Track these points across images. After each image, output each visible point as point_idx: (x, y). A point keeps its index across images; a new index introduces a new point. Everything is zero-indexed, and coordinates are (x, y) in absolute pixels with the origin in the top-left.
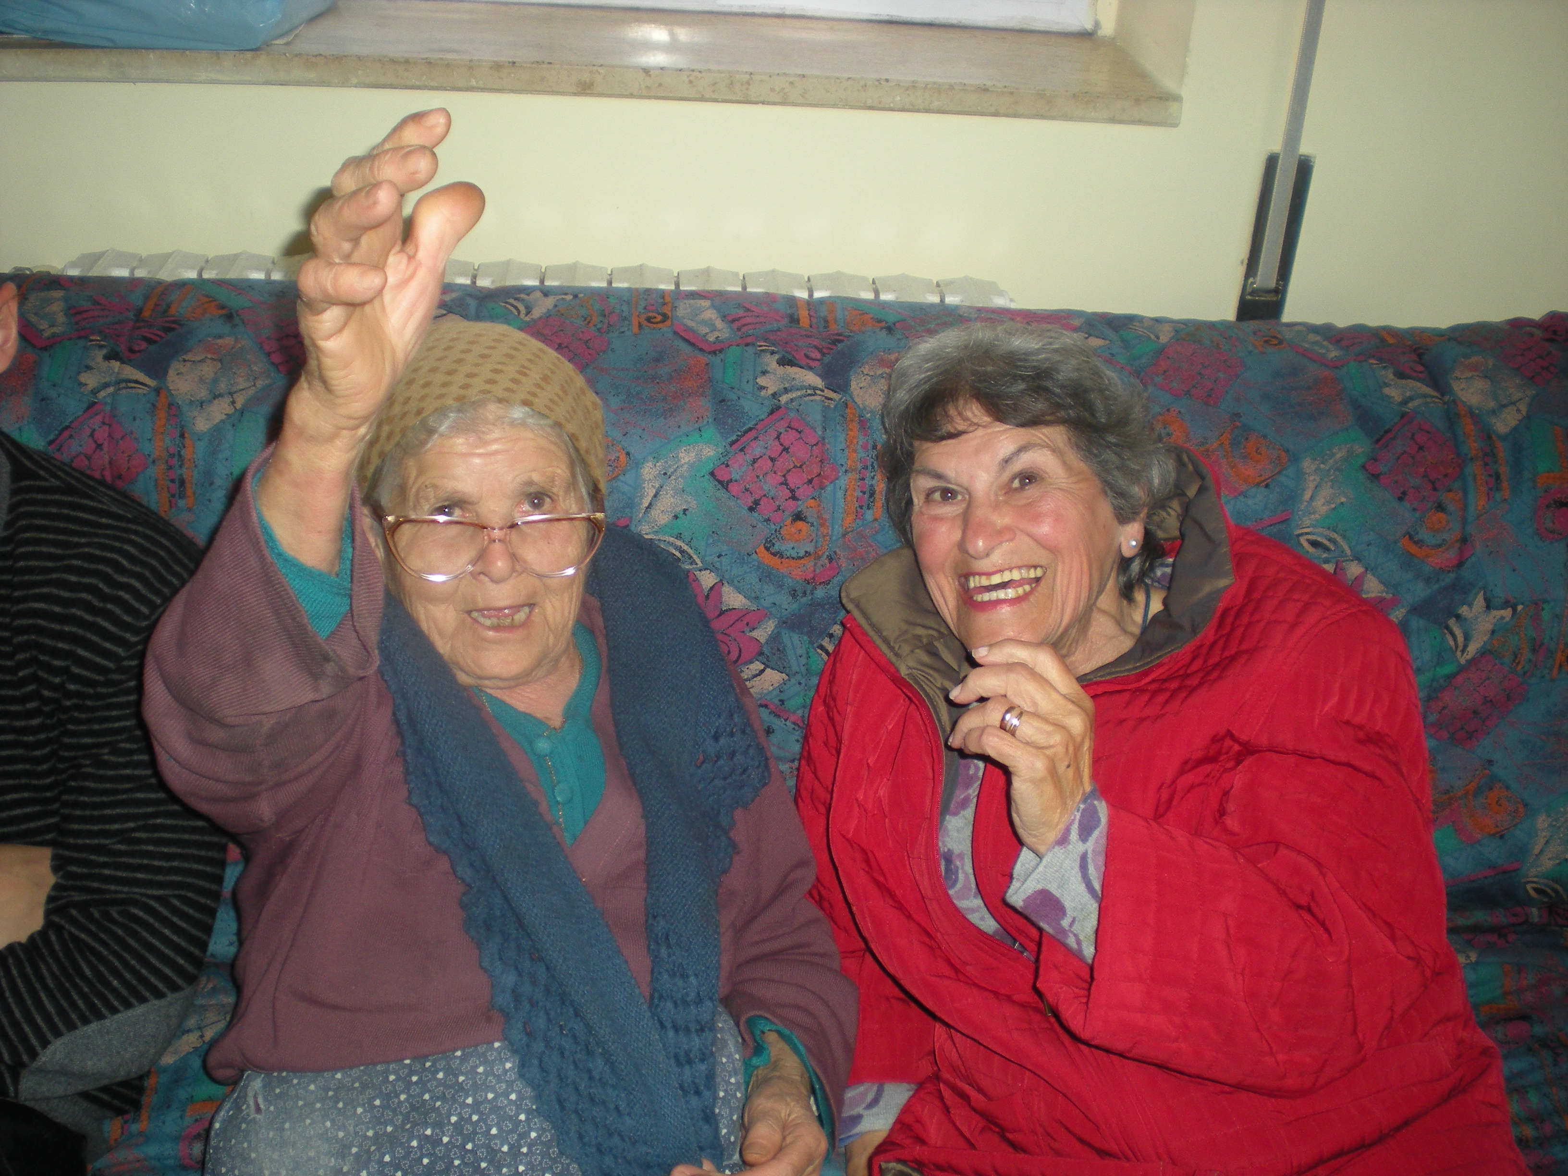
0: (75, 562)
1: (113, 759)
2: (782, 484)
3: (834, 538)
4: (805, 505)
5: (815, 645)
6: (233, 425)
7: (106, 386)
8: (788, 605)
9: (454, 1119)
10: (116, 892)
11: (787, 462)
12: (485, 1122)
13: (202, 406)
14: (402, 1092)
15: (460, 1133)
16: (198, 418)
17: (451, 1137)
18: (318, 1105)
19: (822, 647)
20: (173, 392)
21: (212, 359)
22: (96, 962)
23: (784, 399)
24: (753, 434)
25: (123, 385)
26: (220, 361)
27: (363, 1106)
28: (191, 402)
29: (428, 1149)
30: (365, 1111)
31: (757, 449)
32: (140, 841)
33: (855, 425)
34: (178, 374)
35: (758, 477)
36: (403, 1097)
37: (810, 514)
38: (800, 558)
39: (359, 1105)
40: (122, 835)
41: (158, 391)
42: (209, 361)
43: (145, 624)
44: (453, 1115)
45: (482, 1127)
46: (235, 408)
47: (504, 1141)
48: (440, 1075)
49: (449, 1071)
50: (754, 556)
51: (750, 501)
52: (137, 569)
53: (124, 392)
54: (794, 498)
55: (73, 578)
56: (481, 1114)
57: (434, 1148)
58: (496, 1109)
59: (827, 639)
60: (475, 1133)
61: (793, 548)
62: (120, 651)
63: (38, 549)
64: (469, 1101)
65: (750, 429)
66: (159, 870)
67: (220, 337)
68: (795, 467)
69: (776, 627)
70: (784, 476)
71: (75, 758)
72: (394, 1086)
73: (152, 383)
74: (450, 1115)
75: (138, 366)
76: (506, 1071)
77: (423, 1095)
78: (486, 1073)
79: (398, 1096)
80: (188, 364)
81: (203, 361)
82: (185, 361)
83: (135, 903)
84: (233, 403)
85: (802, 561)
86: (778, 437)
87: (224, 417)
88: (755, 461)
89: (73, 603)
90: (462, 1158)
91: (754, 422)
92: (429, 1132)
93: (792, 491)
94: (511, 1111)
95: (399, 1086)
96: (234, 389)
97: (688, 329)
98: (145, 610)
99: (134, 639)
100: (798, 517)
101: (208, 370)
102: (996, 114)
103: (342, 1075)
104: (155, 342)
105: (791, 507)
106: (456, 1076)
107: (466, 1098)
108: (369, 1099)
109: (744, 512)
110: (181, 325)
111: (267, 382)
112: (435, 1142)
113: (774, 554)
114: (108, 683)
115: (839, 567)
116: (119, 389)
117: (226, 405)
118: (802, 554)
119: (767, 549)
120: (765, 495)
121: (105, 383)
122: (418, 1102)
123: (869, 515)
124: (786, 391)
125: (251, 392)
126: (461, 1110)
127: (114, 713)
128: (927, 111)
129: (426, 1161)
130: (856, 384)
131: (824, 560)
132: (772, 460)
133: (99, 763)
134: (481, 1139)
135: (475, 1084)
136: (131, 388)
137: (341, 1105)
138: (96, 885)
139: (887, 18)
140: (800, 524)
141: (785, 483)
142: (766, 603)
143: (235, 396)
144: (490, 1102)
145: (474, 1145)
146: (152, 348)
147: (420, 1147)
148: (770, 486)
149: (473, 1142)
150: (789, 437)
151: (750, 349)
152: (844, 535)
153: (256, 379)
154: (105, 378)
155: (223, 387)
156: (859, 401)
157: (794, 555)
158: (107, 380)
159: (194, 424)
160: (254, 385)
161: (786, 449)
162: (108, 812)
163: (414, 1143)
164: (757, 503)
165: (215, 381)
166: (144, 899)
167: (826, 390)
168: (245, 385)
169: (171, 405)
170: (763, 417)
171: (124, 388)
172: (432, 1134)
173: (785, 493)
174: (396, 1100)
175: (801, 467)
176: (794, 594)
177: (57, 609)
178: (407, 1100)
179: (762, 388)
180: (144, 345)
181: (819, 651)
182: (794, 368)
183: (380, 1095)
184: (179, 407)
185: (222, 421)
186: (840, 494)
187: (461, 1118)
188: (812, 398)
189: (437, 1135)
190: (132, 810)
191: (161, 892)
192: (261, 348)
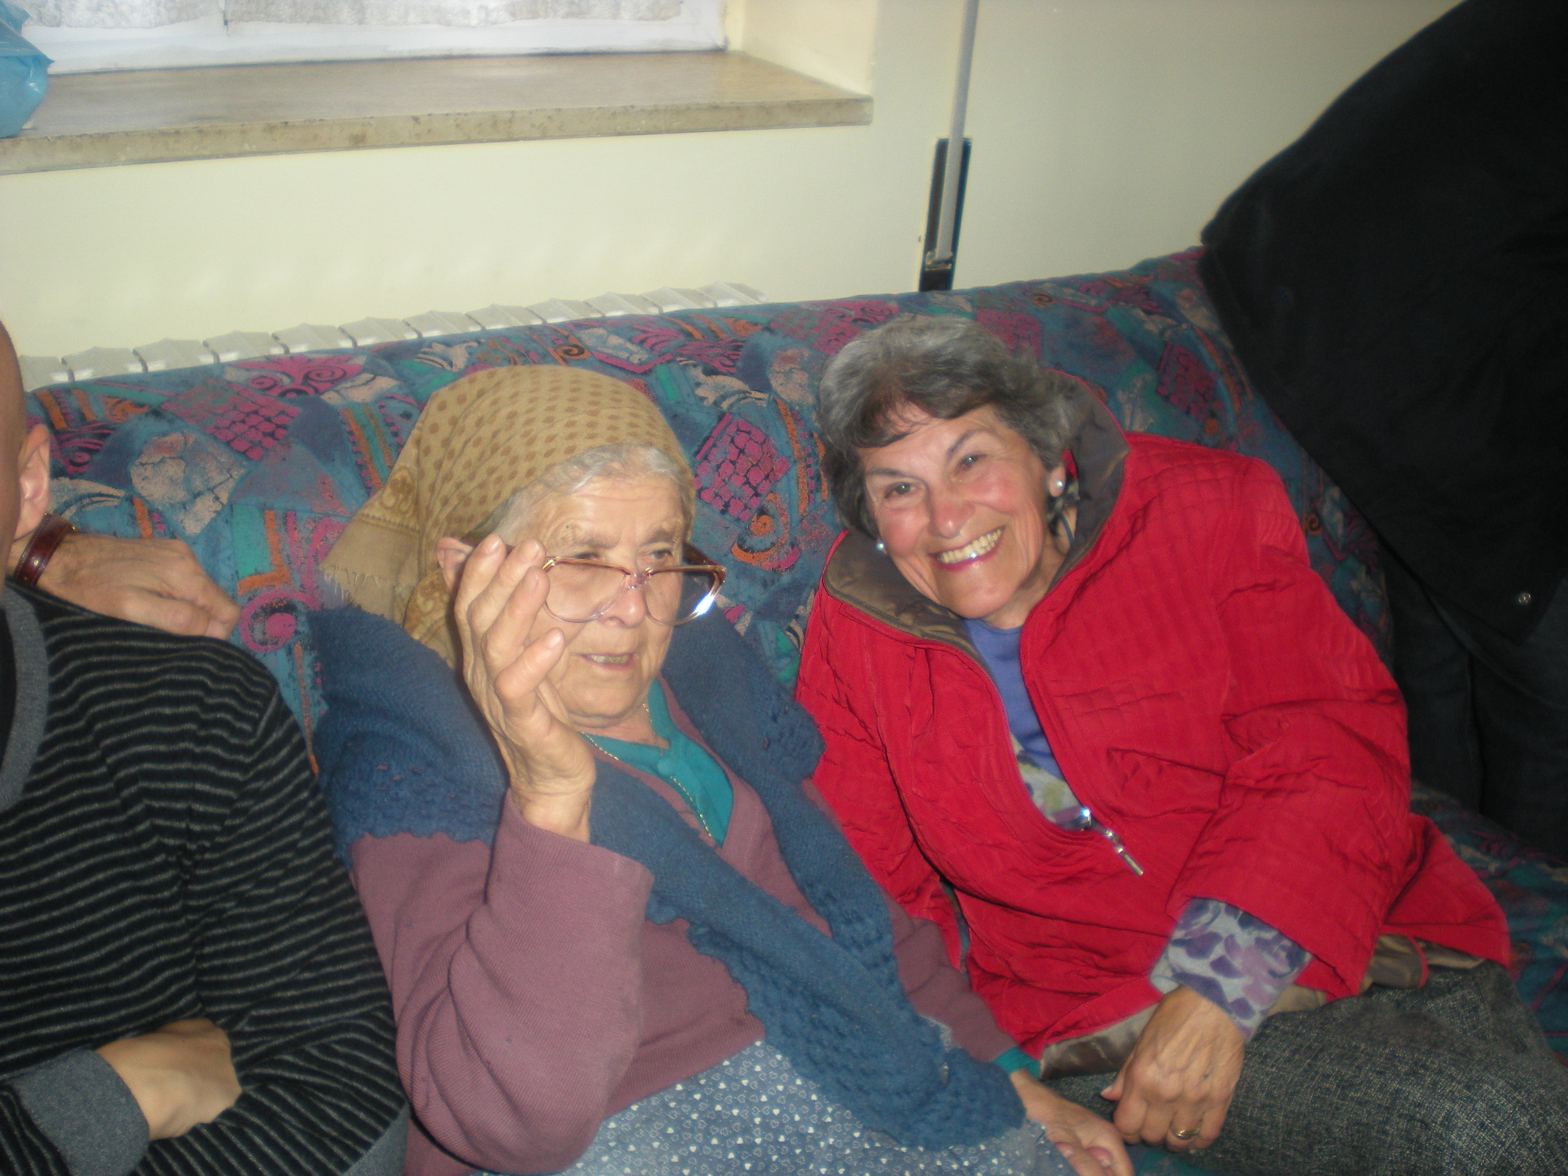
0: (162, 693)
1: (263, 891)
2: (745, 483)
3: (794, 525)
4: (766, 501)
5: (784, 628)
6: (227, 522)
7: (67, 505)
8: (760, 595)
9: (757, 1120)
10: (313, 1025)
11: (745, 463)
12: (787, 1112)
13: (185, 508)
14: (691, 1112)
15: (771, 1130)
16: (186, 521)
17: (762, 1136)
18: (605, 1159)
19: (790, 630)
20: (147, 498)
21: (171, 458)
22: (334, 1101)
23: (725, 405)
24: (710, 443)
25: (87, 501)
26: (181, 458)
27: (658, 1139)
28: (172, 506)
29: (746, 1155)
30: (661, 1142)
31: (718, 455)
32: (322, 965)
33: (790, 419)
34: (143, 479)
35: (724, 480)
36: (695, 1116)
37: (771, 507)
38: (767, 550)
39: (653, 1140)
40: (305, 965)
41: (130, 500)
42: (169, 461)
43: (252, 742)
44: (756, 1117)
45: (786, 1118)
46: (221, 503)
47: (808, 1123)
48: (722, 1086)
49: (729, 1080)
50: (730, 556)
51: (720, 504)
52: (224, 687)
53: (89, 508)
54: (757, 494)
55: (168, 711)
56: (779, 1106)
57: (750, 1152)
58: (790, 1097)
59: (794, 621)
60: (782, 1125)
61: (761, 541)
62: (237, 775)
63: (111, 687)
64: (764, 1098)
65: (707, 438)
66: (346, 989)
67: (165, 434)
68: (753, 466)
69: (752, 619)
70: (745, 476)
71: (211, 904)
72: (679, 1110)
73: (121, 493)
74: (752, 1118)
75: (97, 477)
76: (780, 1063)
77: (714, 1108)
78: (764, 1070)
79: (688, 1117)
80: (149, 468)
81: (163, 461)
82: (142, 464)
83: (346, 1028)
84: (217, 498)
85: (770, 552)
86: (732, 441)
87: (214, 515)
88: (719, 466)
89: (182, 736)
90: (778, 1152)
91: (709, 431)
92: (740, 1141)
93: (755, 488)
94: (802, 1094)
95: (686, 1109)
96: (212, 484)
97: (609, 356)
98: (247, 727)
99: (248, 760)
100: (762, 512)
101: (174, 469)
102: (726, 129)
103: (616, 1123)
104: (97, 451)
105: (755, 504)
106: (738, 1081)
107: (760, 1097)
108: (661, 1131)
109: (718, 517)
110: (113, 429)
111: (242, 471)
112: (750, 1146)
113: (746, 551)
114: (236, 813)
115: (800, 550)
116: (84, 506)
117: (211, 503)
118: (768, 545)
119: (740, 547)
120: (733, 497)
121: (65, 502)
122: (712, 1115)
123: (819, 497)
124: (724, 398)
125: (231, 484)
126: (760, 1109)
127: (247, 844)
128: (669, 131)
129: (748, 1166)
130: (776, 383)
131: (787, 547)
132: (733, 463)
133: (243, 900)
134: (790, 1129)
135: (760, 1083)
136: (98, 502)
137: (632, 1148)
138: (290, 1024)
139: (545, 51)
140: (764, 518)
141: (748, 482)
142: (743, 598)
143: (216, 491)
144: (782, 1093)
145: (787, 1136)
146: (98, 457)
147: (738, 1157)
148: (735, 486)
149: (784, 1133)
150: (741, 440)
151: (674, 367)
152: (801, 521)
153: (228, 471)
154: (63, 497)
155: (198, 484)
156: (784, 396)
157: (762, 548)
158: (66, 498)
159: (184, 528)
160: (231, 476)
161: (742, 451)
162: (275, 948)
163: (731, 1156)
164: (727, 505)
165: (187, 480)
166: (353, 1021)
167: (753, 392)
168: (222, 478)
169: (150, 512)
170: (714, 424)
171: (88, 504)
172: (744, 1141)
173: (749, 491)
174: (689, 1122)
175: (757, 465)
176: (765, 585)
177: (162, 748)
178: (700, 1117)
179: (703, 399)
180: (86, 457)
181: (788, 633)
182: (718, 376)
183: (670, 1123)
184: (161, 514)
185: (213, 520)
186: (793, 483)
187: (763, 1117)
188: (746, 401)
189: (749, 1140)
190: (302, 937)
191: (363, 1009)
192: (215, 438)
